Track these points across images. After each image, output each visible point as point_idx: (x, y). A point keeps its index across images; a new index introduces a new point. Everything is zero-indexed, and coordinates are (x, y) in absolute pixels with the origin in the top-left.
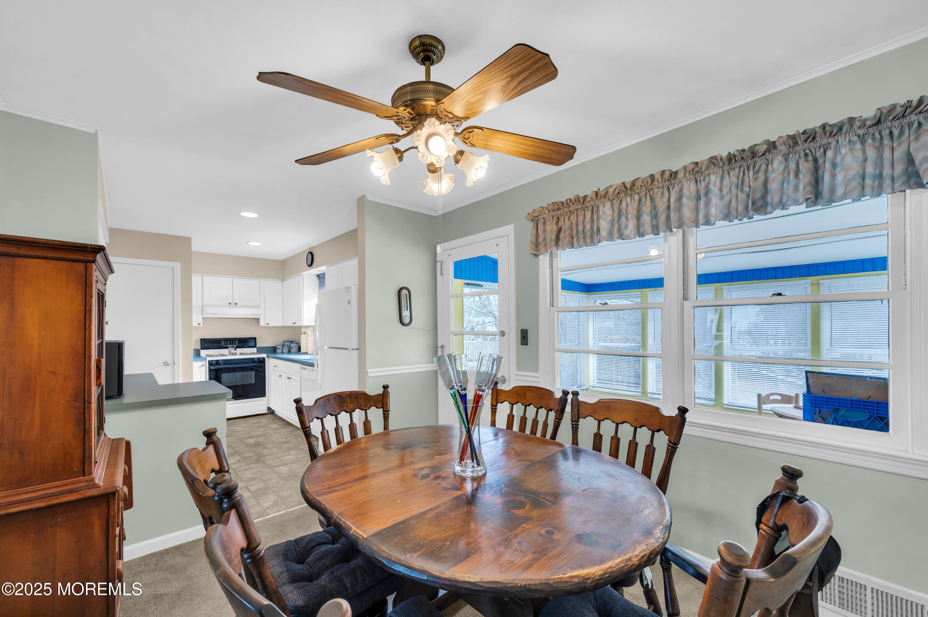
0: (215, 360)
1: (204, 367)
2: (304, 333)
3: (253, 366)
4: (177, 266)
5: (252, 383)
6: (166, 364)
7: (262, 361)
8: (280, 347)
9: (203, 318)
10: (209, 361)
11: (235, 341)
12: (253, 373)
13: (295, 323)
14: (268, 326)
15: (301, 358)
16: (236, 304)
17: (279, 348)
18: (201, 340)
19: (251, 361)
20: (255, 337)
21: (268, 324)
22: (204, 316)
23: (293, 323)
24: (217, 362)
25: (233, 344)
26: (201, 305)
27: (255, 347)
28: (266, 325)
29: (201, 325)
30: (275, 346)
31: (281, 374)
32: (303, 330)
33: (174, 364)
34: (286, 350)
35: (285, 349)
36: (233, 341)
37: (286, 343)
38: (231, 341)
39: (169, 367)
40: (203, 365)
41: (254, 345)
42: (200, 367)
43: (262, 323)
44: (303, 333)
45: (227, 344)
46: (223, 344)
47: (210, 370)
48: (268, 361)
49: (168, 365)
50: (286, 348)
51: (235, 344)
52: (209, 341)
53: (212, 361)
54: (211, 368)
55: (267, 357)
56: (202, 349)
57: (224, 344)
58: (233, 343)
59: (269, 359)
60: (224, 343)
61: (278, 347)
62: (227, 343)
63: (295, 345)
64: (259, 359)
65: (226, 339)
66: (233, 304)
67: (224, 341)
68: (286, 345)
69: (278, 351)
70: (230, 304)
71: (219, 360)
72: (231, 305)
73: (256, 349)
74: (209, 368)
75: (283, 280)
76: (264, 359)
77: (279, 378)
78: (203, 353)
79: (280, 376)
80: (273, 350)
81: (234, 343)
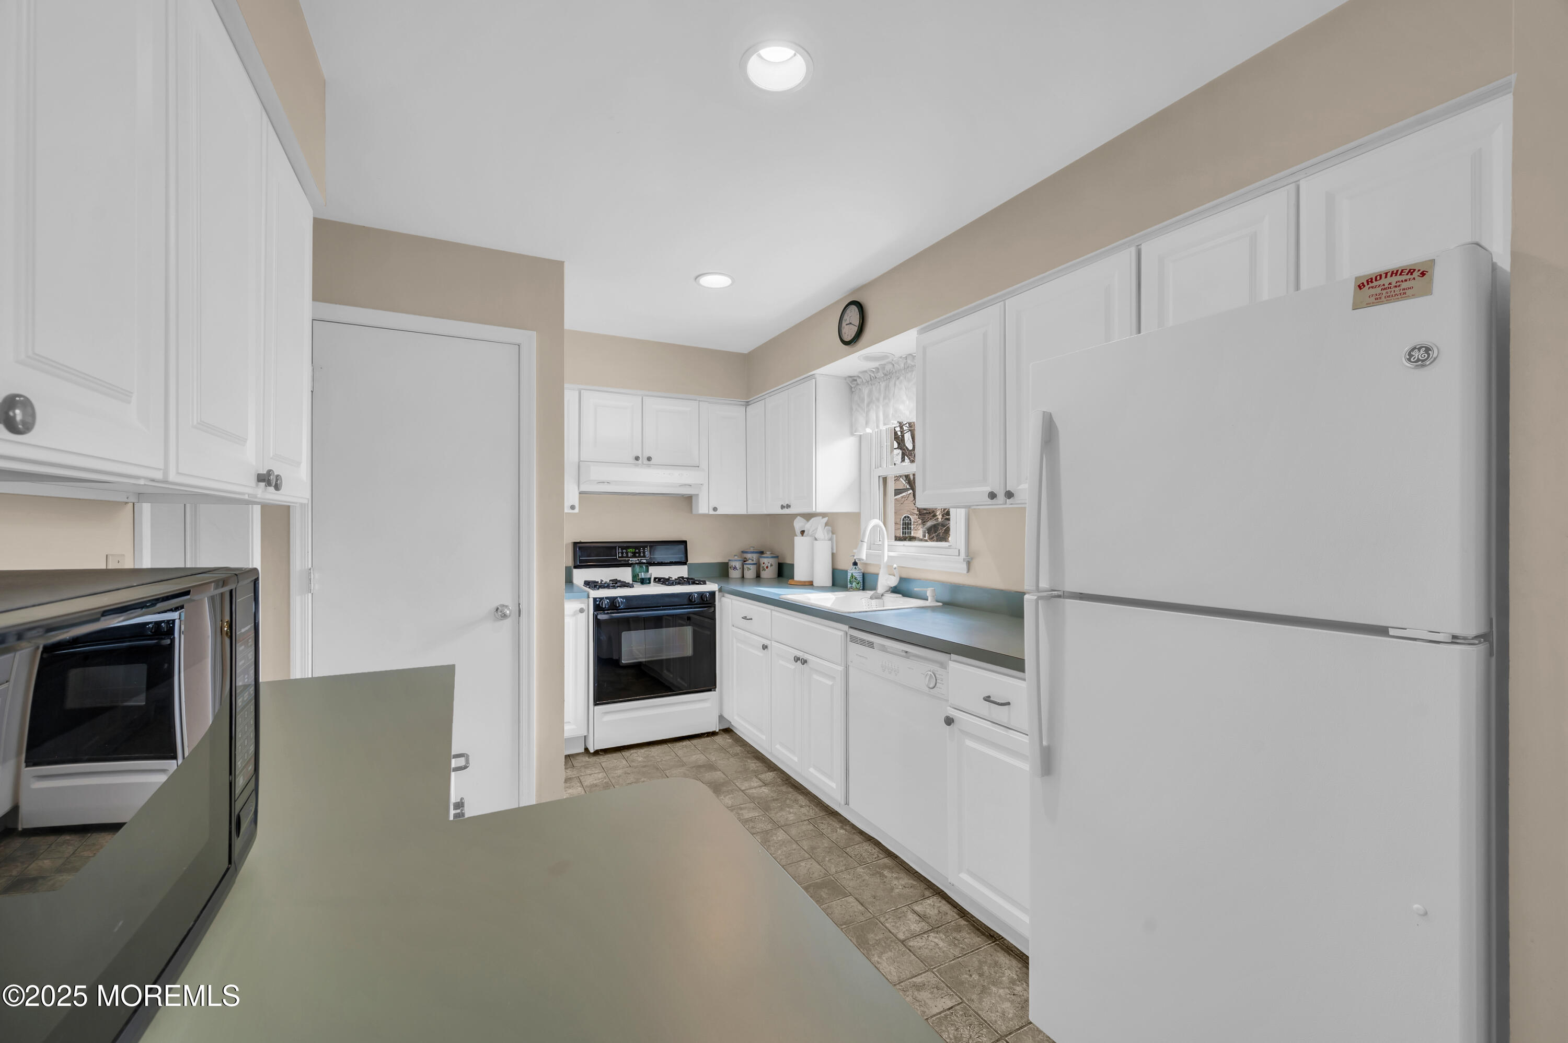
0: (607, 598)
1: (584, 615)
2: (803, 532)
3: (690, 613)
4: (529, 339)
5: (685, 655)
6: (500, 613)
7: (708, 601)
8: (738, 565)
9: (581, 493)
10: (595, 599)
11: (644, 549)
12: (688, 631)
13: (788, 506)
14: (718, 513)
15: (809, 599)
16: (649, 459)
17: (735, 568)
18: (575, 544)
19: (686, 601)
20: (684, 539)
21: (715, 509)
22: (583, 489)
23: (783, 507)
24: (613, 604)
25: (640, 556)
26: (577, 460)
27: (685, 563)
28: (712, 512)
29: (577, 511)
30: (727, 561)
31: (766, 642)
32: (799, 524)
33: (519, 616)
34: (750, 573)
35: (749, 569)
36: (639, 550)
37: (749, 556)
38: (636, 548)
39: (507, 623)
40: (582, 611)
41: (683, 560)
42: (575, 614)
43: (703, 508)
44: (798, 532)
45: (627, 557)
46: (620, 555)
47: (598, 623)
48: (720, 599)
49: (504, 616)
50: (752, 567)
51: (644, 556)
52: (590, 547)
53: (601, 599)
54: (599, 617)
55: (720, 590)
56: (575, 567)
57: (622, 557)
58: (639, 553)
59: (723, 596)
60: (622, 553)
61: (733, 564)
62: (627, 553)
63: (772, 561)
64: (701, 595)
65: (625, 545)
66: (642, 460)
67: (622, 549)
68: (750, 562)
69: (735, 574)
70: (637, 458)
71: (616, 598)
72: (640, 462)
73: (686, 567)
74: (595, 617)
75: (747, 404)
76: (713, 594)
77: (760, 653)
78: (581, 576)
79: (765, 647)
80: (722, 571)
81: (642, 555)
